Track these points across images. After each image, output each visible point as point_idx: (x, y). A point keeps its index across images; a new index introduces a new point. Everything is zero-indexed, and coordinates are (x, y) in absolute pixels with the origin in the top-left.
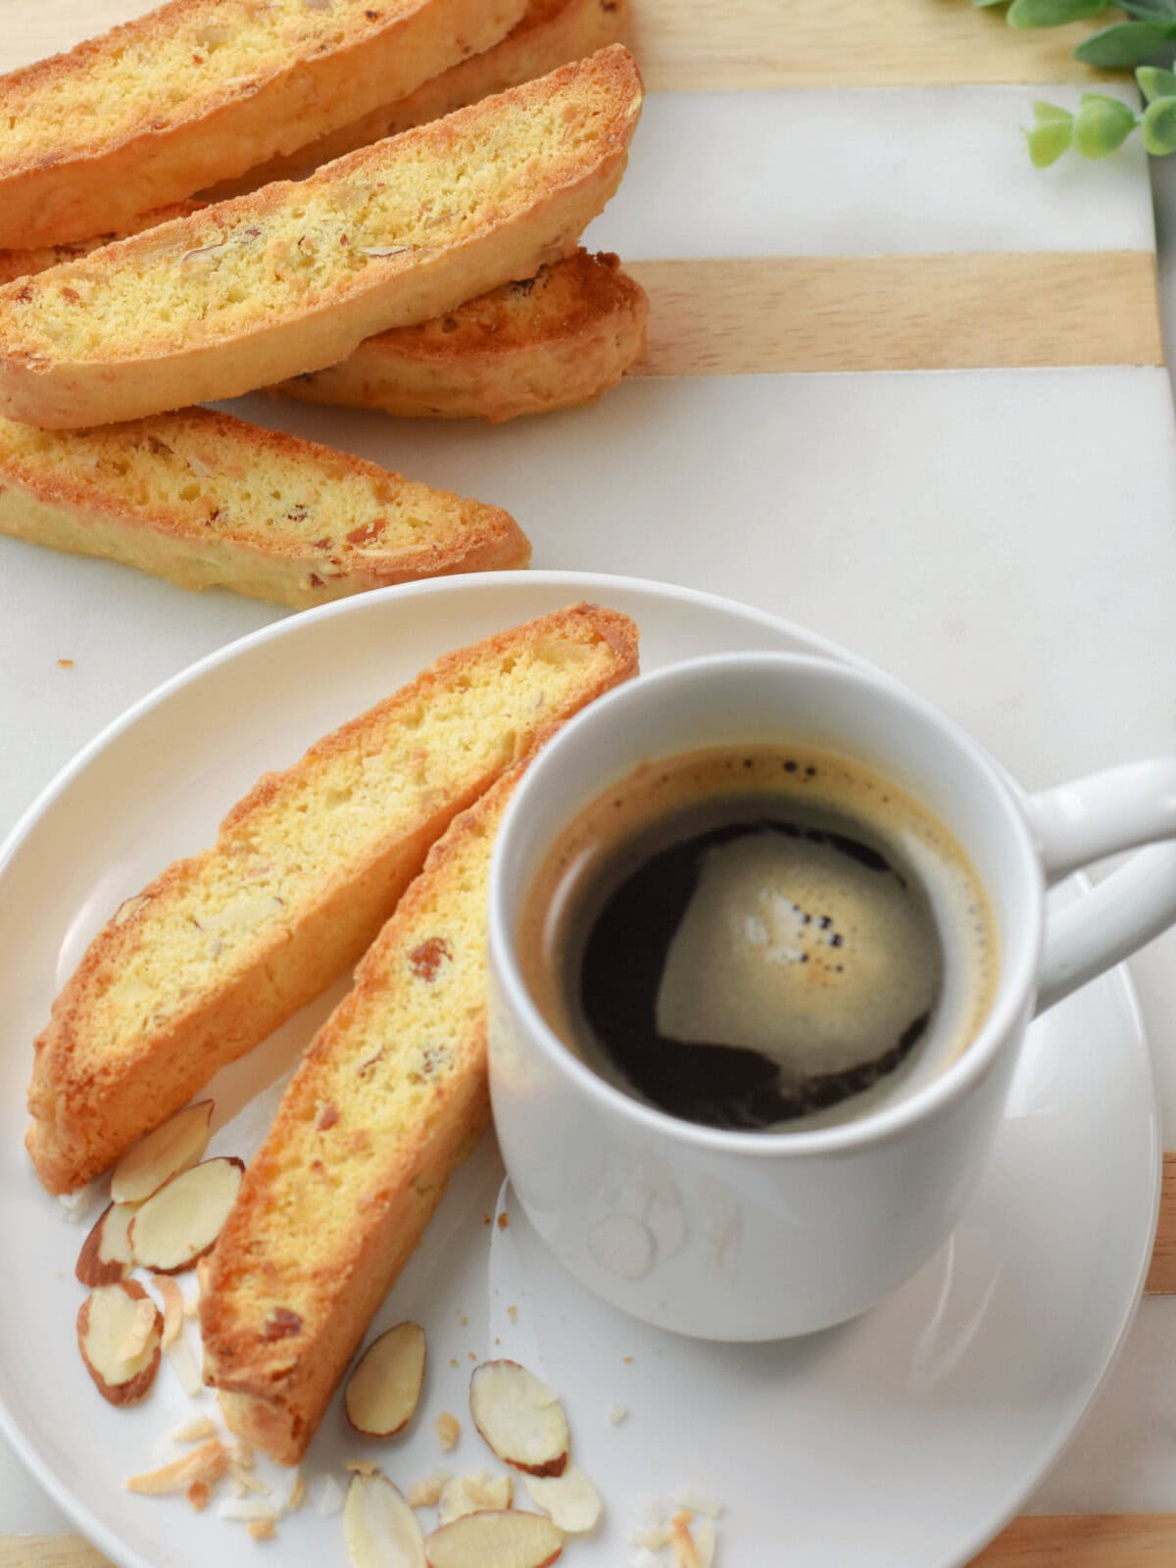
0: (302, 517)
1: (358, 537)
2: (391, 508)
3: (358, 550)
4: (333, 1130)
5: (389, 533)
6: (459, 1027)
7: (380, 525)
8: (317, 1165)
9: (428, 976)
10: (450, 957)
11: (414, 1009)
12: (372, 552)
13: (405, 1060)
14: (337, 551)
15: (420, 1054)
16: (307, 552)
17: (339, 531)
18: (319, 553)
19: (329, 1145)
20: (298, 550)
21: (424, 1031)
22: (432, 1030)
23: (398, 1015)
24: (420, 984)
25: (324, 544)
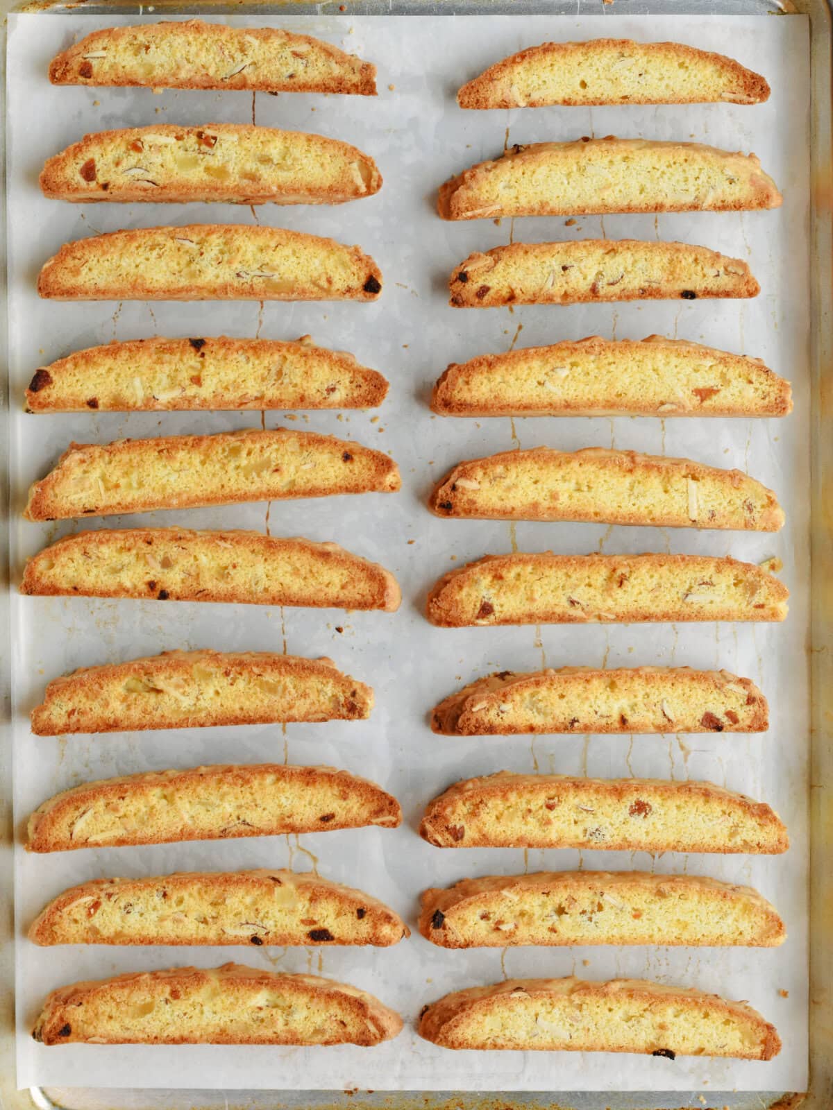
0: (125, 908)
1: (96, 905)
2: (88, 925)
3: (95, 898)
4: (547, 810)
5: (84, 912)
6: (616, 837)
7: (89, 915)
8: (530, 811)
9: (632, 813)
10: (645, 817)
11: (615, 815)
12: (88, 900)
13: (591, 824)
14: (103, 895)
15: (597, 827)
16: (116, 890)
17: (106, 906)
18: (111, 890)
19: (541, 812)
20: (120, 889)
21: (607, 825)
22: (610, 827)
23: (610, 810)
24: (627, 811)
25: (110, 896)
